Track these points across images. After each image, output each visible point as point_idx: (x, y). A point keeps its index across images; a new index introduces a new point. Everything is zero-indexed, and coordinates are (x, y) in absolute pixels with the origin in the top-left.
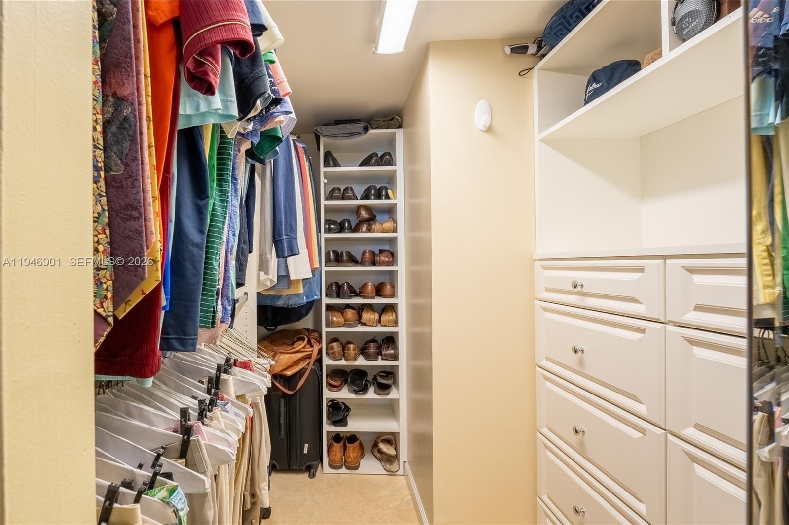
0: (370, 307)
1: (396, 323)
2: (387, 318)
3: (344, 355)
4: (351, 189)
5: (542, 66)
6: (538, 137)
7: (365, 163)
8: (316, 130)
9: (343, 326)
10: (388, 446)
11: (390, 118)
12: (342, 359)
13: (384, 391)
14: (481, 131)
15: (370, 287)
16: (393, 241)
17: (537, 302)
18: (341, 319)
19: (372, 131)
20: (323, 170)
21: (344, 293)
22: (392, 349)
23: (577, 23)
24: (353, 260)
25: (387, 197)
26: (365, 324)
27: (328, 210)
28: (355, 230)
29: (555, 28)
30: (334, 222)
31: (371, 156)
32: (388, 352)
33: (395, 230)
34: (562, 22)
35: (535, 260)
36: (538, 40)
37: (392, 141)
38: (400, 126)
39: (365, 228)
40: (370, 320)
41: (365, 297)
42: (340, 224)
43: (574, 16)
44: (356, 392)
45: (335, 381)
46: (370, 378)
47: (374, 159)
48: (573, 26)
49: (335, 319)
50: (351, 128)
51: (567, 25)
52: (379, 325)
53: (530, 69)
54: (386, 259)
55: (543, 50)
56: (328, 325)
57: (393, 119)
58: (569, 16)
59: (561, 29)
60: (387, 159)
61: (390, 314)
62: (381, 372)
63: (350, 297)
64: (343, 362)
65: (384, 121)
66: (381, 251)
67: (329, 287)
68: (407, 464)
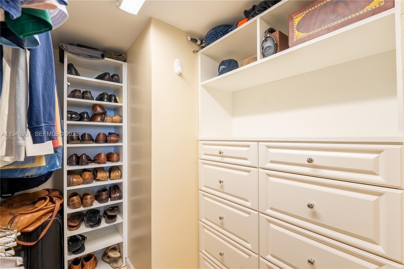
0: (102, 169)
1: (121, 177)
2: (115, 175)
3: (82, 203)
4: (90, 92)
5: (203, 51)
6: (200, 84)
7: (101, 77)
8: (62, 45)
9: (82, 184)
10: (115, 252)
11: (119, 54)
12: (81, 206)
13: (112, 220)
14: (177, 74)
15: (103, 156)
16: (120, 128)
17: (200, 160)
18: (81, 180)
19: (106, 59)
20: (66, 75)
21: (82, 161)
22: (118, 193)
23: (221, 36)
24: (91, 139)
25: (116, 101)
26: (99, 180)
27: (70, 104)
28: (92, 119)
29: (212, 35)
30: (76, 113)
31: (105, 74)
32: (116, 195)
33: (121, 122)
34: (215, 34)
35: (198, 140)
36: (201, 39)
37: (119, 68)
38: (125, 61)
39: (99, 119)
40: (102, 177)
41: (99, 163)
42: (80, 114)
43: (220, 33)
44: (92, 226)
45: (74, 222)
46: (101, 213)
47: (107, 76)
48: (219, 37)
49: (75, 180)
50: (91, 52)
51: (217, 36)
52: (109, 179)
53: (198, 51)
54: (115, 139)
55: (203, 44)
56: (69, 185)
57: (120, 55)
58: (218, 32)
59: (214, 37)
60: (116, 78)
61: (117, 172)
62: (109, 208)
63: (87, 164)
64: (82, 209)
65: (115, 55)
66: (110, 134)
67: (70, 158)
68: (128, 259)
